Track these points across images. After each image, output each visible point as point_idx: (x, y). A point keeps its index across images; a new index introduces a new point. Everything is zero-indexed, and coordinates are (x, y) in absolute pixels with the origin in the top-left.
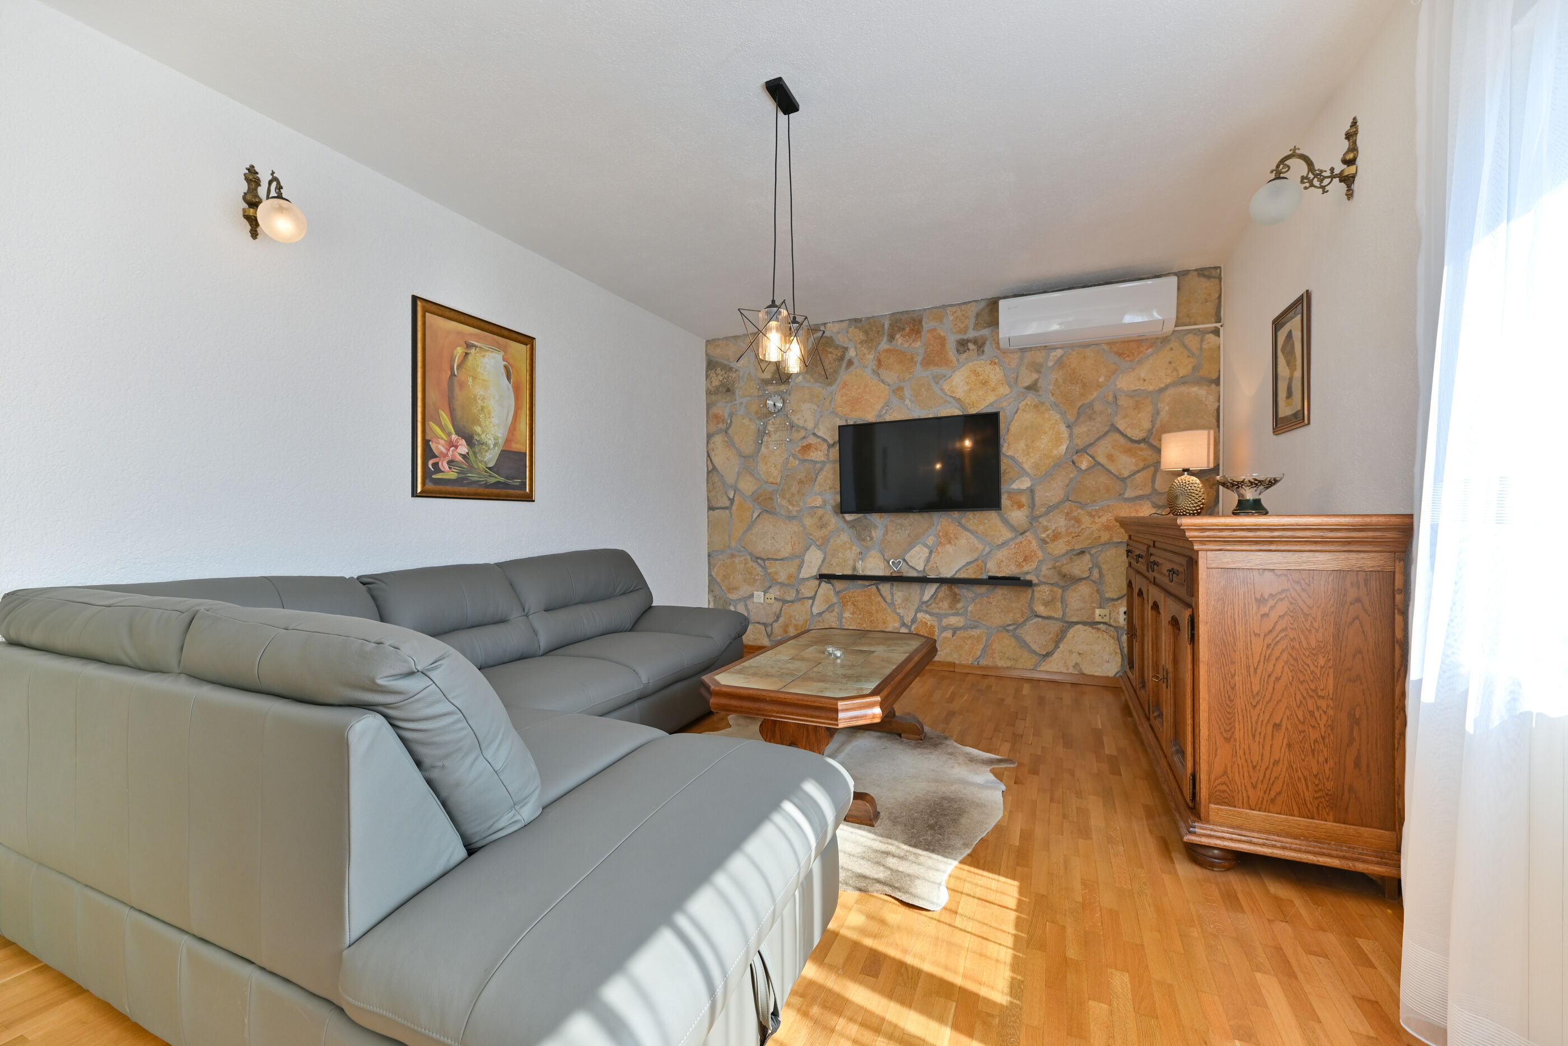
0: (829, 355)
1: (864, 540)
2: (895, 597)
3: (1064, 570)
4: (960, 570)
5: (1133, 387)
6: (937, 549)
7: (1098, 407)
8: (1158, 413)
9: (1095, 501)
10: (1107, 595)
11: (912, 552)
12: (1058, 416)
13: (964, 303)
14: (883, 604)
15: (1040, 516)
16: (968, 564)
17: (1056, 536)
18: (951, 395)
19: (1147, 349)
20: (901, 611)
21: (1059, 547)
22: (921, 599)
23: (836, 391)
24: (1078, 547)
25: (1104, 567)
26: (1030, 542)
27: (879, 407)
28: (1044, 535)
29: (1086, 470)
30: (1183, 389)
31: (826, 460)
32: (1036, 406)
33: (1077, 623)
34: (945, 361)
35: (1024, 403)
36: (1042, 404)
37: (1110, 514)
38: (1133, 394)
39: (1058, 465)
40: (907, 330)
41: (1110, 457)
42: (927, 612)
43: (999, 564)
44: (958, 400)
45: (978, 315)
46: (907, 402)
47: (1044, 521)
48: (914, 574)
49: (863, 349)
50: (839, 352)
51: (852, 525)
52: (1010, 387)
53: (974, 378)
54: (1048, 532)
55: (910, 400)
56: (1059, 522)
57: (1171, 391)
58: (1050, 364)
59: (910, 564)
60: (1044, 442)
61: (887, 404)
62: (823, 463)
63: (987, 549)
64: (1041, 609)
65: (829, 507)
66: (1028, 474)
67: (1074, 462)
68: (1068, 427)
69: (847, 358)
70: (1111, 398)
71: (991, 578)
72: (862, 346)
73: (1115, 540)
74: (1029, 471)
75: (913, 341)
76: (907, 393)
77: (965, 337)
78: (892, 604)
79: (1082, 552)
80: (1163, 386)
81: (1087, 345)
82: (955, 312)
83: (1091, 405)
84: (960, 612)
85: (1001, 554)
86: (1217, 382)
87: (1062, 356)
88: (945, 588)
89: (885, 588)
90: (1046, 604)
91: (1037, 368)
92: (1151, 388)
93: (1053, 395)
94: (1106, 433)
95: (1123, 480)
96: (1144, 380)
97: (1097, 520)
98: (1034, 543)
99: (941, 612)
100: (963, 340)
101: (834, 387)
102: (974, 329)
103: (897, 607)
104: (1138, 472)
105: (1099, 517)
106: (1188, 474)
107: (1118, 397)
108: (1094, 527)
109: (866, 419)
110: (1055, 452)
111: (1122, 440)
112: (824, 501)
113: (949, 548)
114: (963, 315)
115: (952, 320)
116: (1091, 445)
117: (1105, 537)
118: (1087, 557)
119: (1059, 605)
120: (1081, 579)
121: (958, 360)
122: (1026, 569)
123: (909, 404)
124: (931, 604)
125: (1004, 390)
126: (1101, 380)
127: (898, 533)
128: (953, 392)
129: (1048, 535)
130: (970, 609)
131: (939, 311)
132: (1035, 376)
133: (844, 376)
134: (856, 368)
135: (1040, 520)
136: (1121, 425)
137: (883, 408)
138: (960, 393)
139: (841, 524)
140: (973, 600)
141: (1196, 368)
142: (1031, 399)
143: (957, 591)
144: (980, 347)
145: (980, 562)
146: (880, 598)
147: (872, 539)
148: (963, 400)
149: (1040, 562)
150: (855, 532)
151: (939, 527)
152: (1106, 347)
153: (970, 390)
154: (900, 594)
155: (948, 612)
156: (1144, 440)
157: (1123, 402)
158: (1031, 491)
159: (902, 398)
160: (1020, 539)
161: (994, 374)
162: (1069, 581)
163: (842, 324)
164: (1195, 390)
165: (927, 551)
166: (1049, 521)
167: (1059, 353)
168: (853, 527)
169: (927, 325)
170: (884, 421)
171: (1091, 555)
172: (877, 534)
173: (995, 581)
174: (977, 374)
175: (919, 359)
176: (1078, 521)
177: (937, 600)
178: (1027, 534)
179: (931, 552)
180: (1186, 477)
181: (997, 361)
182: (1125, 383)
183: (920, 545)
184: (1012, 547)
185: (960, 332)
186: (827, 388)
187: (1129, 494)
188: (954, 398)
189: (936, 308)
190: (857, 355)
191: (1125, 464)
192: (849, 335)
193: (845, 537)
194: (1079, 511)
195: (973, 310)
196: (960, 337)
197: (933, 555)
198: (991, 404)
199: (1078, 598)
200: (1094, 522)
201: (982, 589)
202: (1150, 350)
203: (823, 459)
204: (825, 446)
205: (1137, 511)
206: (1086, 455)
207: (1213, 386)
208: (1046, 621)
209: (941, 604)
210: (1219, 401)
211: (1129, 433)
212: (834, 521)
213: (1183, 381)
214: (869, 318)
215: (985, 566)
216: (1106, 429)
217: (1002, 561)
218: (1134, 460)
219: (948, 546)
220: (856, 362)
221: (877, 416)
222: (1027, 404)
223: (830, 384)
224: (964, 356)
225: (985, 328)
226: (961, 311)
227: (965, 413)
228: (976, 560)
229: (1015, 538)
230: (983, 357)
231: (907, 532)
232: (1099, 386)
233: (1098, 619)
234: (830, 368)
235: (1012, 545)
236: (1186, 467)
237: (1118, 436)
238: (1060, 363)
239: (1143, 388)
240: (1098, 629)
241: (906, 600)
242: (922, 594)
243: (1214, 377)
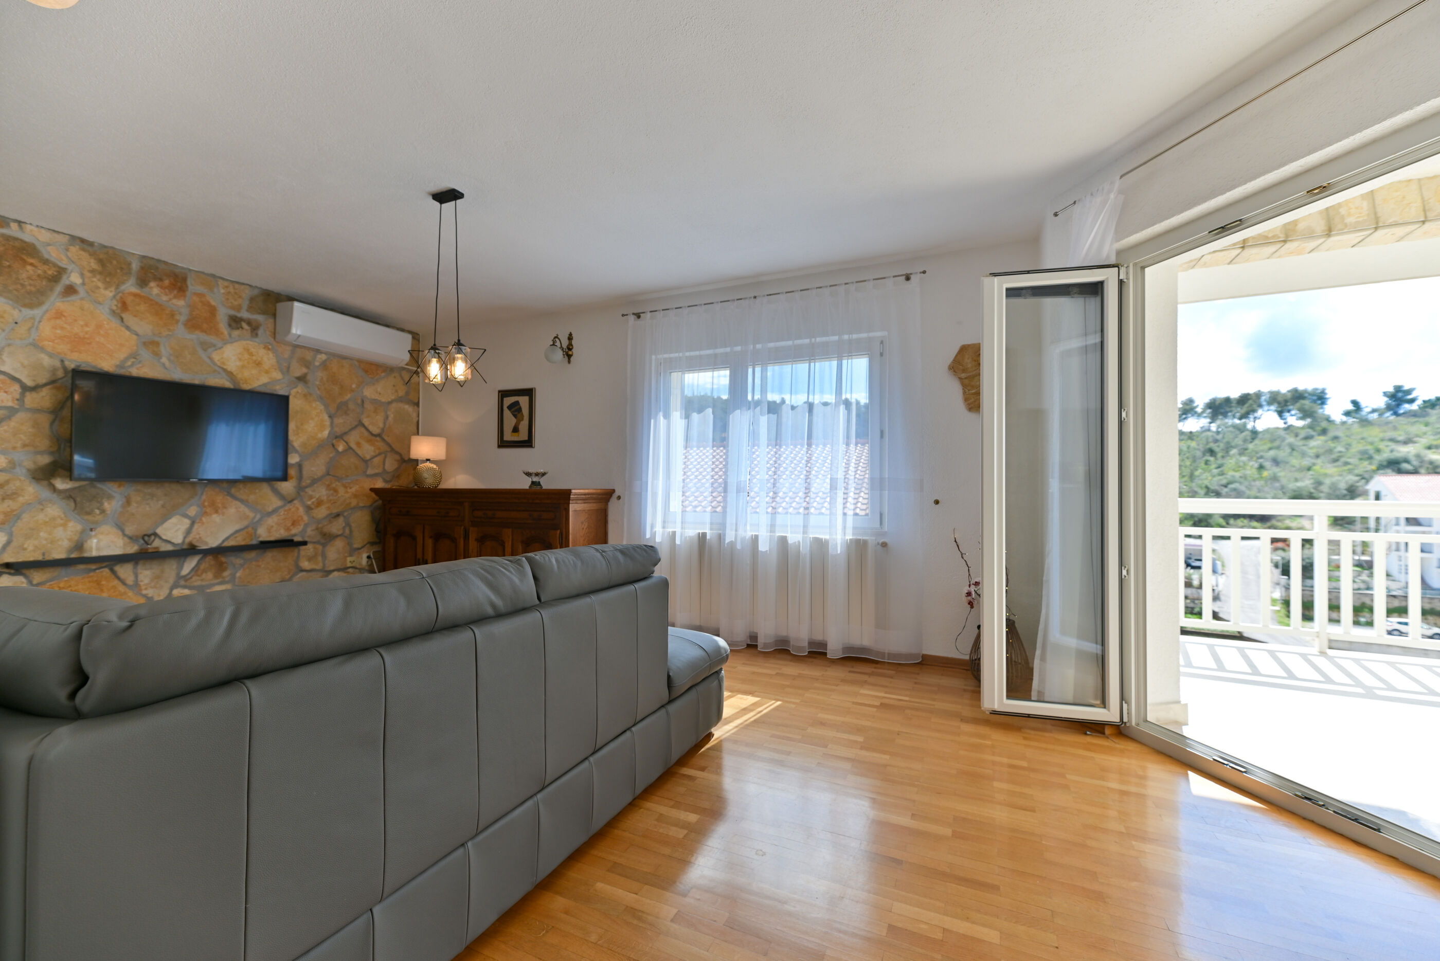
0: (29, 268)
1: (88, 513)
2: (141, 577)
3: (325, 530)
4: (227, 539)
5: (373, 397)
6: (201, 520)
7: (351, 406)
8: (387, 417)
9: (347, 476)
10: (356, 546)
11: (167, 524)
12: (322, 407)
13: (238, 283)
14: (122, 588)
15: (306, 487)
16: (237, 532)
17: (319, 503)
18: (222, 366)
19: (382, 373)
20: (150, 592)
21: (322, 512)
22: (178, 574)
23: (42, 317)
24: (335, 511)
25: (353, 525)
26: (298, 509)
27: (122, 355)
28: (309, 503)
29: (342, 452)
30: (400, 405)
31: (17, 407)
32: (305, 396)
33: (333, 571)
34: (217, 333)
35: (295, 390)
36: (310, 394)
37: (357, 486)
38: (374, 402)
39: (321, 446)
40: (167, 282)
41: (358, 444)
42: (185, 587)
43: (269, 530)
44: (230, 374)
45: (252, 299)
46: (164, 360)
47: (309, 491)
48: (169, 548)
49: (95, 279)
50: (49, 269)
51: (68, 495)
52: (283, 373)
53: (246, 356)
54: (313, 500)
55: (169, 360)
56: (321, 492)
57: (394, 405)
58: (317, 364)
59: (164, 537)
60: (311, 427)
61: (134, 356)
62: (12, 411)
63: (258, 516)
64: (306, 565)
65: (21, 472)
66: (296, 451)
67: (333, 445)
68: (330, 417)
69: (65, 281)
70: (359, 401)
71: (262, 543)
72: (94, 276)
73: (361, 505)
74: (298, 448)
75: (175, 297)
76: (164, 350)
77: (239, 315)
78: (136, 586)
79: (338, 515)
80: (390, 400)
81: (345, 358)
82: (227, 287)
83: (346, 404)
84: (227, 579)
85: (272, 521)
86: (417, 404)
87: (325, 361)
88: (209, 559)
89: (125, 571)
90: (310, 559)
91: (306, 364)
92: (383, 400)
93: (319, 389)
94: (356, 427)
95: (366, 461)
96: (380, 394)
97: (349, 490)
98: (301, 510)
99: (204, 583)
100: (236, 317)
101: (37, 312)
102: (247, 311)
103: (143, 587)
104: (376, 456)
105: (351, 488)
106: (430, 462)
107: (365, 402)
108: (347, 496)
109: (99, 366)
110: (320, 435)
111: (366, 434)
112: (12, 465)
113: (216, 518)
114: (236, 293)
115: (223, 293)
116: (346, 433)
117: (354, 502)
118: (341, 519)
119: (320, 558)
120: (337, 536)
121: (230, 335)
122: (294, 531)
123: (167, 364)
124: (191, 578)
125: (277, 375)
126: (354, 386)
127: (148, 504)
128: (223, 363)
129: (313, 502)
130: (238, 575)
131: (211, 280)
132: (304, 370)
133: (55, 302)
134: (82, 299)
135: (307, 490)
136: (366, 422)
137: (127, 359)
138: (233, 365)
139: (45, 493)
140: (242, 566)
141: (407, 393)
142: (300, 388)
143: (223, 559)
144: (254, 330)
145: (250, 529)
146: (116, 582)
147: (103, 511)
148: (235, 373)
149: (306, 525)
150: (73, 504)
151: (204, 497)
152: (356, 363)
153: (243, 367)
154: (148, 573)
155: (212, 582)
156: (379, 435)
157: (368, 405)
158: (300, 466)
159: (157, 355)
160: (288, 506)
161: (268, 359)
162: (327, 538)
163: (56, 235)
164: (406, 407)
165: (187, 522)
166: (314, 491)
167: (324, 357)
168: (70, 497)
169: (193, 286)
170: (127, 374)
171: (344, 517)
172: (112, 506)
173: (266, 545)
174: (251, 354)
175: (183, 318)
176: (336, 491)
177: (199, 572)
178: (295, 502)
179: (193, 523)
180: (428, 464)
181: (270, 347)
182: (369, 392)
183: (178, 516)
184: (281, 514)
185: (233, 308)
186: (23, 309)
187: (369, 472)
188: (225, 370)
189: (203, 273)
190: (83, 284)
191: (367, 450)
192: (69, 254)
193: (55, 510)
194: (337, 483)
195: (247, 293)
196: (232, 313)
197: (196, 526)
198: (265, 385)
199: (335, 551)
200: (347, 492)
201: (253, 554)
202: (383, 374)
203: (10, 404)
204: (16, 388)
205: (374, 484)
206: (342, 442)
207: (416, 407)
208: (310, 574)
209: (204, 576)
210: (418, 416)
211: (371, 428)
212: (31, 490)
213: (400, 400)
214: (105, 247)
215: (255, 533)
216: (356, 423)
217: (272, 527)
218: (373, 448)
219: (215, 516)
220: (81, 290)
221: (117, 366)
222: (298, 392)
223: (31, 306)
224: (236, 333)
225: (259, 313)
226: (234, 288)
227: (237, 387)
228: (246, 527)
229: (284, 506)
230: (257, 340)
231: (161, 502)
232: (352, 391)
233: (349, 565)
234: (30, 285)
235: (282, 512)
236: (428, 458)
237: (363, 430)
238: (324, 365)
239: (379, 399)
240: (348, 572)
241: (157, 577)
242: (181, 567)
243: (416, 401)
